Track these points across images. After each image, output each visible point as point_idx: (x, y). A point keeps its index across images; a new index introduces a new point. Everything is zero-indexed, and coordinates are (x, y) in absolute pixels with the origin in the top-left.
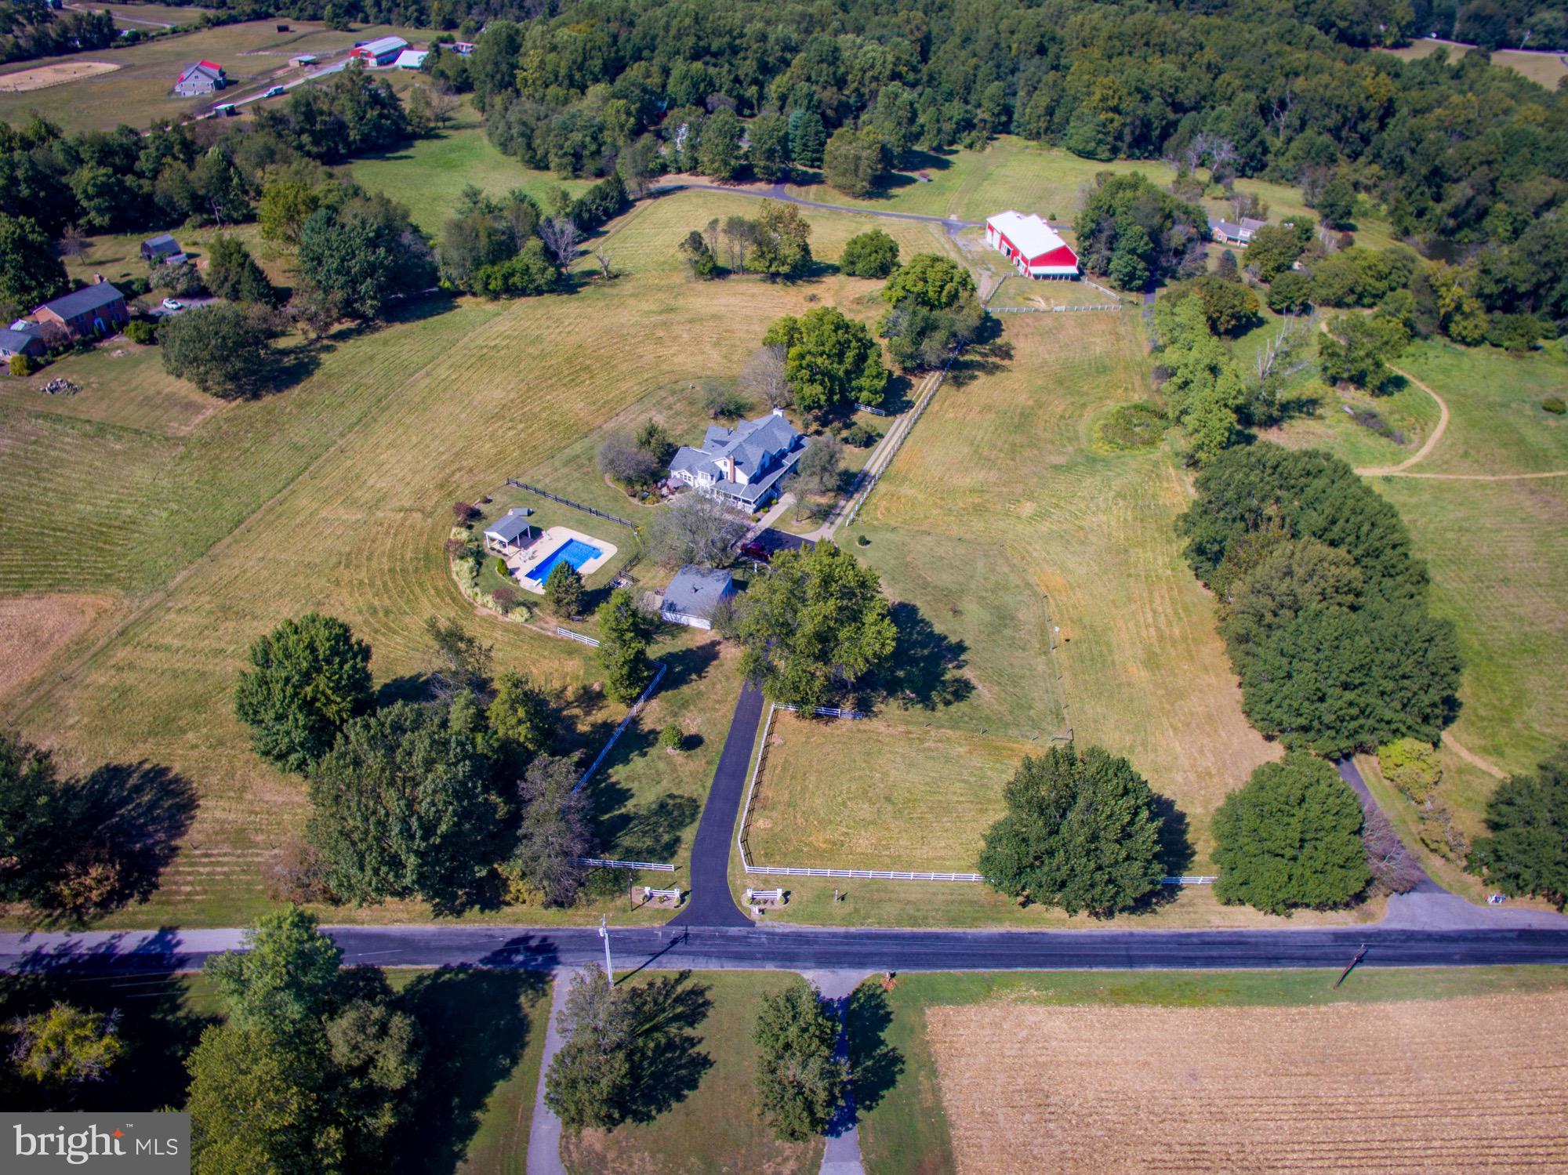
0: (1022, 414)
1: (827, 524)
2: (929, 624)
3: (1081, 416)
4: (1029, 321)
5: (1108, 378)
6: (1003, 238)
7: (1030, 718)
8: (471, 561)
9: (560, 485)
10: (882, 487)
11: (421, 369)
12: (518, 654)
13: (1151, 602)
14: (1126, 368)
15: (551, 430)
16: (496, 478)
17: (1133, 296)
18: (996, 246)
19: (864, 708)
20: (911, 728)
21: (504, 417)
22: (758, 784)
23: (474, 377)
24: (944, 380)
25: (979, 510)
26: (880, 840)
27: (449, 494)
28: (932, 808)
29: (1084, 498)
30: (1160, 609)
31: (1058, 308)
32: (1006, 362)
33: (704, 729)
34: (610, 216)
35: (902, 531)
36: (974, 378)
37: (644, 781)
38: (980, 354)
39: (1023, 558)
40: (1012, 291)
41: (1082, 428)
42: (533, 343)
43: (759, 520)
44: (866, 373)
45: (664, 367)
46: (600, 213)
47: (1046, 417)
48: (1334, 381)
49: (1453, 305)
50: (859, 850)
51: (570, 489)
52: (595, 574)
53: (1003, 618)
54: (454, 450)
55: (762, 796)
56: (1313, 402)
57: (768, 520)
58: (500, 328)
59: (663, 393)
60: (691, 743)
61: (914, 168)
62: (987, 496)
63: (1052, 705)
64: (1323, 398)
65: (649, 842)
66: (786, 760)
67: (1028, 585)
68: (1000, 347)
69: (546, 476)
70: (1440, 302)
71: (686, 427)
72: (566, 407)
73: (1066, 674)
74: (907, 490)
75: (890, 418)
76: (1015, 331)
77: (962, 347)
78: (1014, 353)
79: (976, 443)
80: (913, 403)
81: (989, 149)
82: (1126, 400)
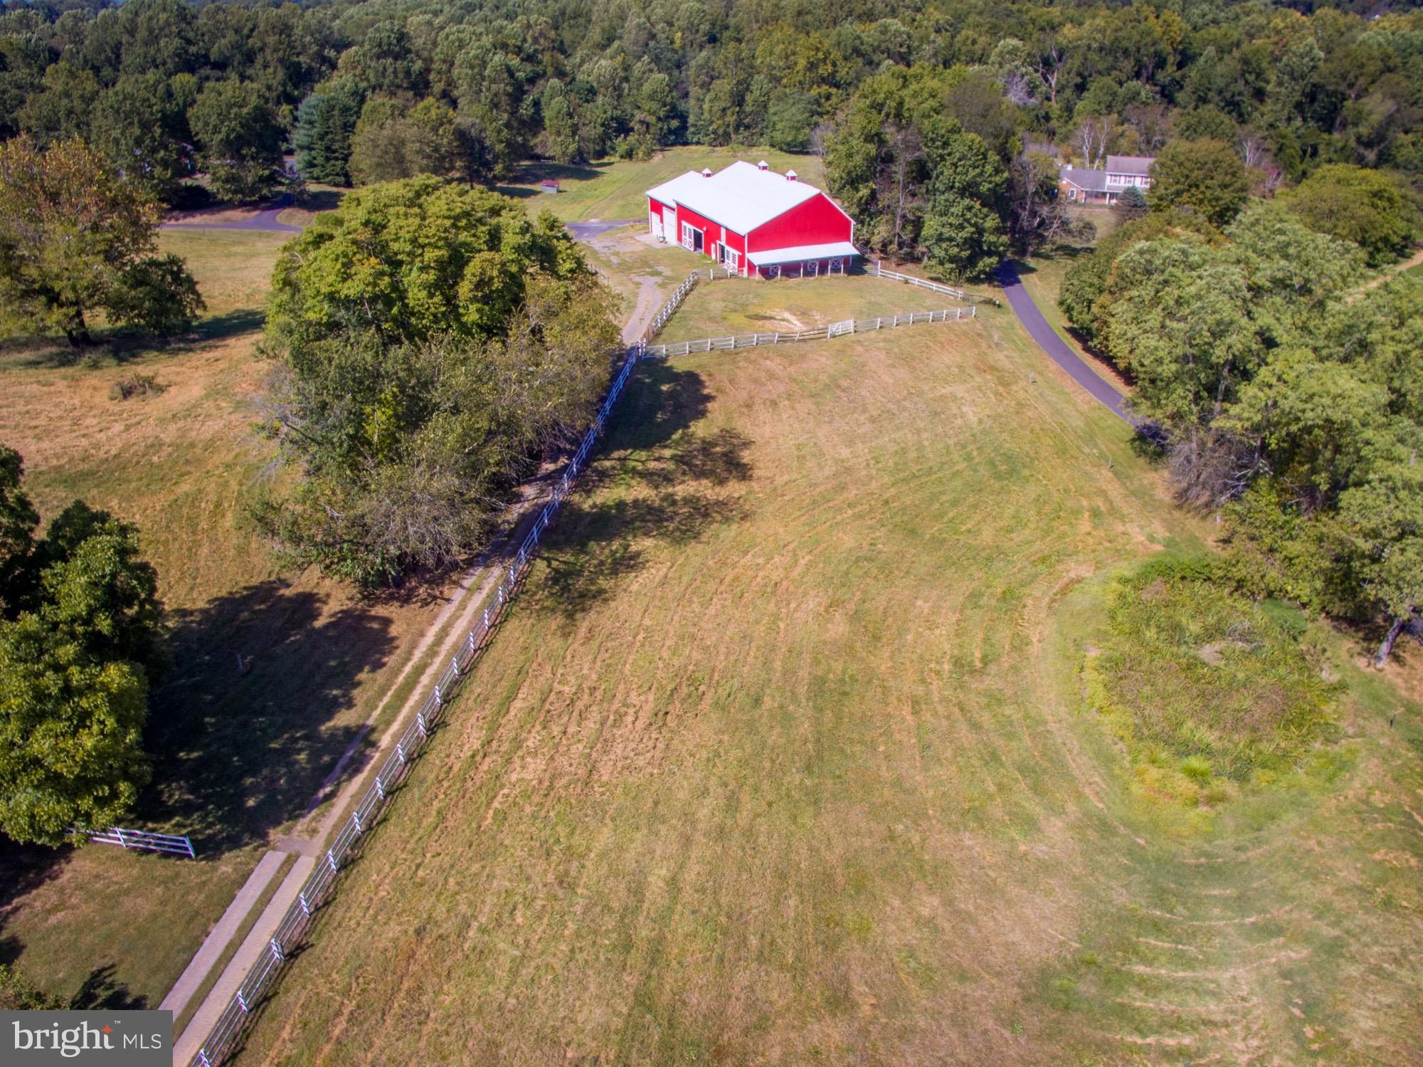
0: (818, 684)
3: (1020, 645)
4: (773, 364)
5: (1032, 490)
6: (684, 213)
14: (1062, 452)
17: (985, 291)
18: (672, 239)
24: (516, 595)
31: (836, 328)
32: (735, 489)
36: (628, 563)
38: (647, 476)
40: (714, 307)
41: (1055, 714)
47: (908, 684)
61: (537, 179)
68: (706, 447)
75: (227, 865)
76: (742, 396)
77: (586, 463)
78: (746, 456)
79: (644, 932)
80: (362, 738)
81: (658, 157)
82: (1118, 554)
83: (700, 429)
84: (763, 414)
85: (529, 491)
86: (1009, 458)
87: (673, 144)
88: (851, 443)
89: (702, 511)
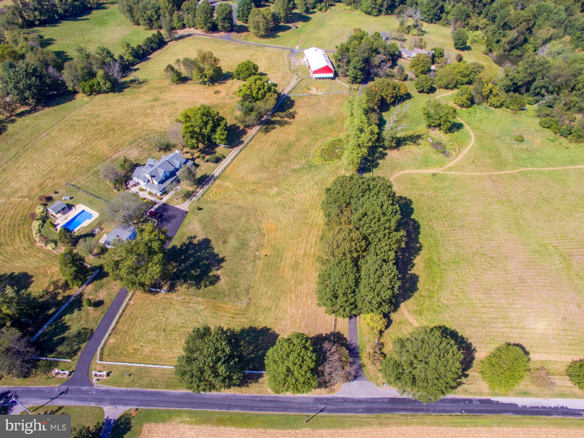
0: (289, 144)
1: (189, 200)
2: (213, 249)
3: (315, 144)
4: (306, 100)
5: (332, 126)
7: (236, 293)
8: (40, 222)
9: (88, 184)
10: (217, 182)
11: (45, 131)
12: (44, 264)
13: (308, 236)
15: (91, 159)
16: (63, 181)
18: (306, 63)
19: (172, 289)
20: (187, 297)
21: (73, 153)
22: (117, 323)
23: (66, 135)
24: (261, 129)
25: (253, 192)
26: (154, 349)
27: (42, 190)
28: (180, 334)
29: (300, 185)
30: (310, 241)
31: (320, 94)
32: (291, 120)
33: (105, 297)
34: (154, 50)
35: (218, 203)
36: (274, 128)
37: (74, 321)
38: (281, 117)
39: (263, 215)
40: (303, 85)
41: (312, 152)
42: (95, 118)
43: (162, 199)
44: (217, 133)
45: (145, 128)
46: (149, 49)
47: (298, 146)
48: (429, 126)
49: (488, 91)
50: (144, 353)
51: (91, 186)
52: (87, 227)
53: (244, 244)
54: (49, 169)
55: (117, 327)
56: (419, 137)
57: (166, 199)
58: (85, 110)
59: (140, 140)
60: (98, 304)
61: (292, 22)
62: (259, 185)
63: (247, 287)
64: (423, 135)
65: (68, 349)
66: (132, 312)
67: (260, 229)
68: (291, 113)
69: (83, 180)
70: (484, 90)
71: (146, 155)
72: (100, 148)
73: (258, 272)
74: (227, 184)
75: (231, 149)
76: (298, 105)
77: (273, 114)
78: (296, 116)
79: (263, 160)
80: (243, 141)
81: (328, 11)
82: (337, 137)
83: (291, 110)
84: (300, 108)
85: (265, 116)
86: (333, 121)
88: (311, 115)
89: (286, 123)
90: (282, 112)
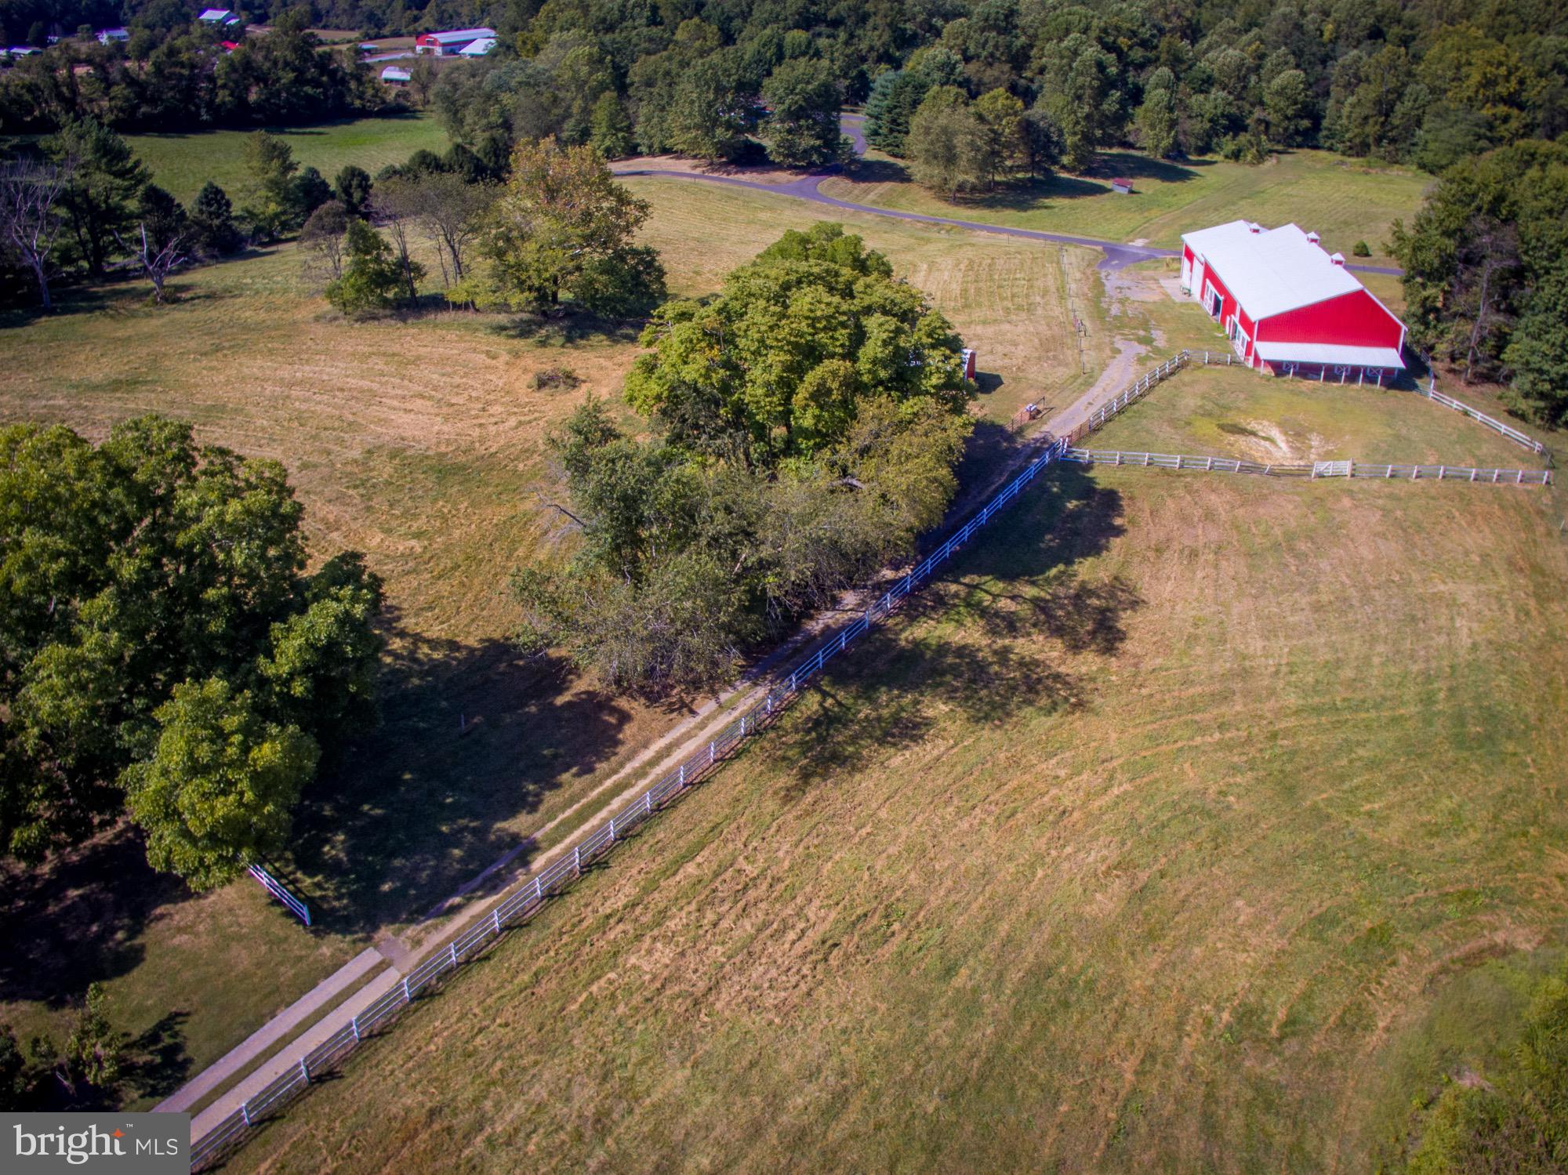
4: (1216, 502)
6: (1209, 273)
18: (1191, 296)
31: (1326, 467)
36: (909, 732)
38: (990, 616)
68: (1084, 597)
75: (331, 945)
76: (1158, 535)
77: (926, 581)
80: (523, 850)
81: (1270, 163)
83: (1088, 571)
84: (1173, 565)
85: (850, 598)
87: (1299, 146)
88: (1269, 634)
89: (1034, 683)
90: (1009, 575)
